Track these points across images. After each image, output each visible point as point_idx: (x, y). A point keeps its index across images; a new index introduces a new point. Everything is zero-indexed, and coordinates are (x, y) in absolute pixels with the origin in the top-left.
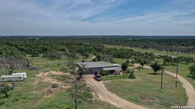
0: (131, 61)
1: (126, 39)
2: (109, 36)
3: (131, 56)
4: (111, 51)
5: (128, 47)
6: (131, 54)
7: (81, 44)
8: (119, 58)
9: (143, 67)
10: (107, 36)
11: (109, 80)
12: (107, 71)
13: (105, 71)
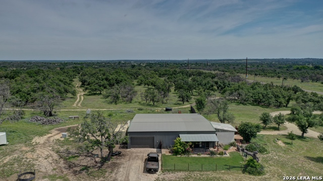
0: (275, 118)
1: (300, 64)
2: (268, 60)
3: (288, 101)
4: (242, 89)
5: (295, 80)
6: (287, 98)
7: (200, 74)
8: (258, 105)
9: (305, 135)
10: (265, 60)
11: (180, 171)
12: (187, 142)
13: (181, 144)
